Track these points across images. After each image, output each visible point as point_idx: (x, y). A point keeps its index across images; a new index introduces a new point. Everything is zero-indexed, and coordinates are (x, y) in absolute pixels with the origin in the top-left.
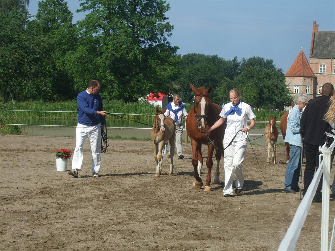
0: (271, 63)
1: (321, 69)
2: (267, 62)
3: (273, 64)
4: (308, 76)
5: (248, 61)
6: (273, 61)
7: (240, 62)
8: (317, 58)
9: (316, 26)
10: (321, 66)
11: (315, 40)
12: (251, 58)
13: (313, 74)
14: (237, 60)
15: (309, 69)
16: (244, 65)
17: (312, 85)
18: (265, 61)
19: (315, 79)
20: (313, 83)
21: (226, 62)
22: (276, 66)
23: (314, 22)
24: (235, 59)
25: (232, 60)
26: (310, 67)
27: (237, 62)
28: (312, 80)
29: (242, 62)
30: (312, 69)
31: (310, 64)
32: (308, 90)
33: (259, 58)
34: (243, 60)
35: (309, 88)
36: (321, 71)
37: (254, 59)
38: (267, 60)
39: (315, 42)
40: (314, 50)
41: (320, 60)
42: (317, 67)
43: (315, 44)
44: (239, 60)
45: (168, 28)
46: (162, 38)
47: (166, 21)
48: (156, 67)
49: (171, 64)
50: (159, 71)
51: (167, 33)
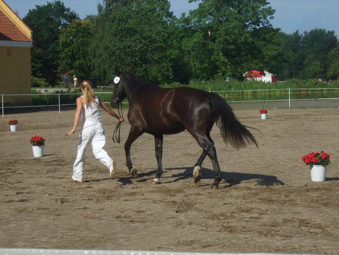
0: (333, 34)
2: (328, 33)
3: (335, 35)
5: (309, 34)
6: (334, 32)
7: (302, 35)
12: (313, 30)
14: (298, 33)
16: (305, 38)
18: (327, 32)
21: (288, 36)
22: (337, 36)
24: (297, 32)
25: (294, 34)
27: (299, 35)
29: (304, 35)
33: (320, 29)
34: (305, 33)
37: (316, 31)
38: (329, 31)
44: (301, 33)
45: (270, 12)
46: (265, 21)
47: (268, 6)
48: (262, 48)
49: (276, 44)
50: (266, 51)
51: (270, 16)
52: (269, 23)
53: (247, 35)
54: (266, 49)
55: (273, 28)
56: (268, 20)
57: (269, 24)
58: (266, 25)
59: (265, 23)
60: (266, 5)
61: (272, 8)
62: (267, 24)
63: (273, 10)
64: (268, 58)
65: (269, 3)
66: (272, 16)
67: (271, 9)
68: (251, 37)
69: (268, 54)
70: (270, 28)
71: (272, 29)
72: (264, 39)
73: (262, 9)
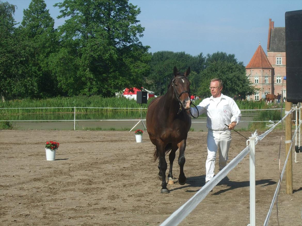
0: (233, 57)
1: (278, 61)
2: (229, 56)
4: (266, 67)
5: (212, 56)
8: (274, 51)
9: (272, 23)
10: (278, 59)
11: (272, 35)
13: (271, 66)
15: (266, 61)
16: (208, 60)
17: (271, 76)
19: (273, 70)
20: (271, 74)
21: (193, 58)
23: (270, 19)
26: (268, 60)
28: (270, 71)
29: (207, 57)
30: (270, 61)
31: (268, 57)
32: (267, 80)
35: (268, 78)
36: (278, 63)
39: (271, 37)
40: (271, 45)
41: (276, 53)
42: (274, 59)
43: (271, 39)
45: (140, 29)
46: (134, 38)
47: (138, 24)
48: (130, 65)
49: (144, 61)
50: (133, 68)
51: (139, 34)
52: (138, 40)
53: (112, 52)
54: (133, 66)
55: (143, 45)
56: (137, 38)
57: (138, 42)
58: (136, 43)
59: (134, 41)
60: (137, 23)
61: (142, 26)
62: (136, 41)
63: (142, 28)
64: (135, 75)
65: (139, 21)
66: (142, 34)
67: (140, 27)
68: (117, 54)
69: (135, 71)
70: (139, 46)
71: (142, 47)
72: (132, 56)
73: (131, 27)
